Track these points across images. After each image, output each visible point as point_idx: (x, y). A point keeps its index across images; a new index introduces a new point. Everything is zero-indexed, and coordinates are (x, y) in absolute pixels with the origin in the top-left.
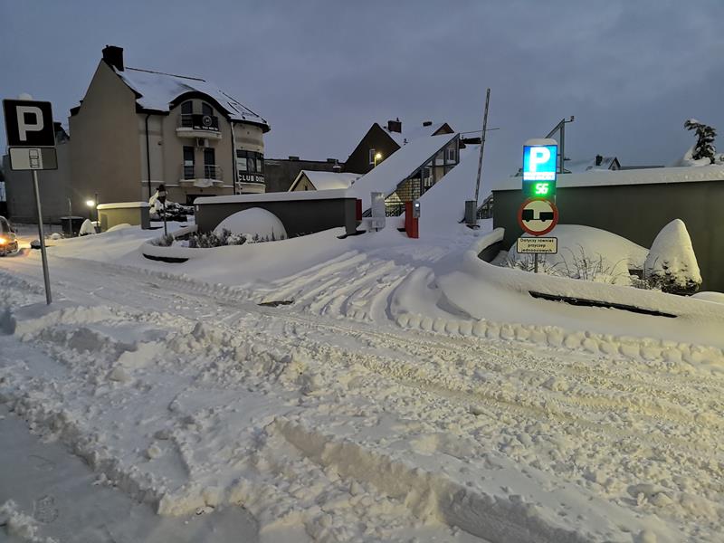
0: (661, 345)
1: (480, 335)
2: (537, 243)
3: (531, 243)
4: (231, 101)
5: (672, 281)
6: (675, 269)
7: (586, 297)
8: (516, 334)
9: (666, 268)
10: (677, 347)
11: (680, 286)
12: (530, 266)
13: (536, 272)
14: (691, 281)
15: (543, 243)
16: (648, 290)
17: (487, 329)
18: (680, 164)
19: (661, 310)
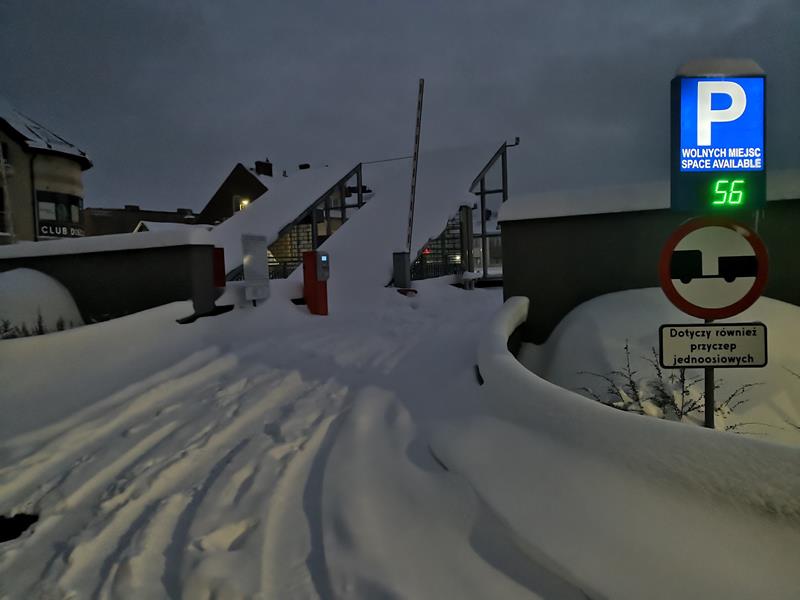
2: (714, 339)
3: (697, 341)
4: (30, 124)
15: (728, 340)
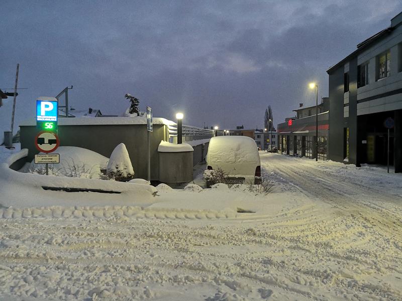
0: (114, 209)
1: (8, 217)
2: (47, 157)
3: (43, 158)
5: (120, 175)
6: (121, 168)
7: (75, 187)
8: (32, 213)
9: (117, 168)
10: (121, 209)
11: (124, 177)
12: (43, 171)
13: (47, 174)
14: (129, 174)
15: (51, 157)
16: (108, 181)
17: (13, 213)
18: (124, 115)
19: (114, 190)
